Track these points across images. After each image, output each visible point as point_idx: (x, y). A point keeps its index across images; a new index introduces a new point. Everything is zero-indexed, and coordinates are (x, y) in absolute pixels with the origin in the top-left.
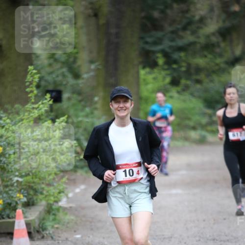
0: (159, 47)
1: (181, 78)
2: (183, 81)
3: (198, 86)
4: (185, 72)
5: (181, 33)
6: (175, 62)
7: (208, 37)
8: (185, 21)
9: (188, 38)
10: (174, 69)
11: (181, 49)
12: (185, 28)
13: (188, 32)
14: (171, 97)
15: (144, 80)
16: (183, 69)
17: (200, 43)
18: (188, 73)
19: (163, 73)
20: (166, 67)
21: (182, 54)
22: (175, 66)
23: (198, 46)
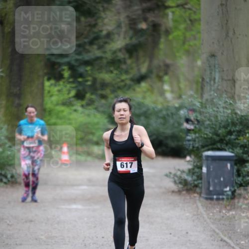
0: (66, 60)
1: (86, 93)
2: (88, 95)
3: (103, 101)
4: (90, 86)
5: (87, 47)
6: (81, 76)
7: (114, 52)
8: (92, 36)
9: (95, 52)
10: (79, 82)
11: (87, 63)
12: (91, 43)
13: (95, 47)
14: (75, 111)
15: (49, 92)
16: (89, 83)
17: (106, 58)
18: (94, 88)
19: (69, 86)
20: (71, 80)
21: (88, 68)
22: (80, 80)
23: (105, 61)
